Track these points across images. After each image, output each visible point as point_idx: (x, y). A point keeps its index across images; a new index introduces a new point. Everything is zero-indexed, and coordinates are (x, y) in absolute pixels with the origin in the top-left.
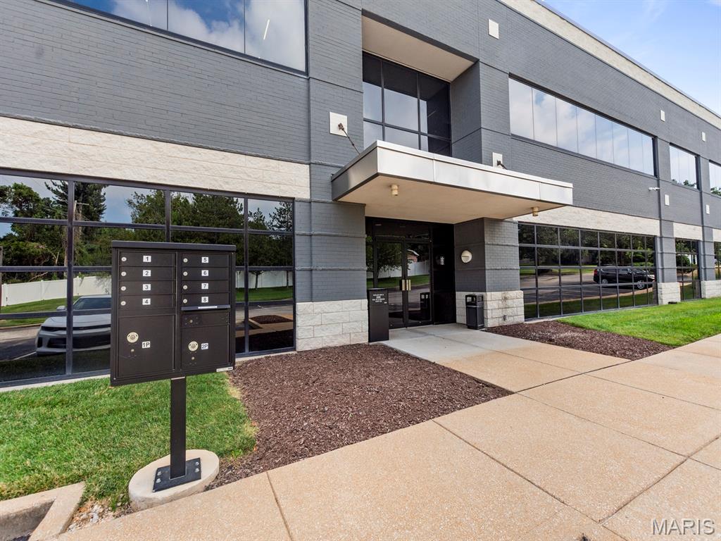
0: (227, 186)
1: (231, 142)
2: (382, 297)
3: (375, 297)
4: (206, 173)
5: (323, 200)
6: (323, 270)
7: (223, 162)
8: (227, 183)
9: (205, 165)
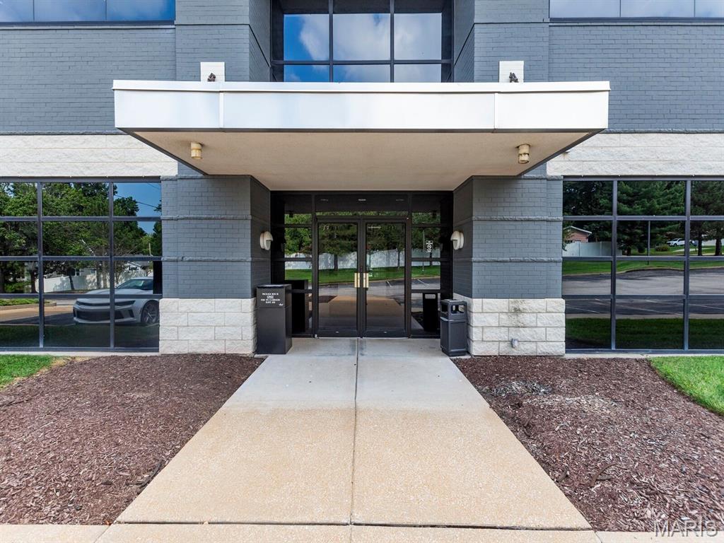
0: (89, 171)
1: (92, 123)
2: (275, 297)
3: (265, 297)
4: (67, 161)
5: (191, 175)
6: (189, 261)
7: (84, 146)
8: (88, 168)
9: (66, 152)
